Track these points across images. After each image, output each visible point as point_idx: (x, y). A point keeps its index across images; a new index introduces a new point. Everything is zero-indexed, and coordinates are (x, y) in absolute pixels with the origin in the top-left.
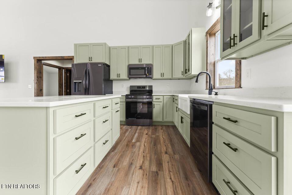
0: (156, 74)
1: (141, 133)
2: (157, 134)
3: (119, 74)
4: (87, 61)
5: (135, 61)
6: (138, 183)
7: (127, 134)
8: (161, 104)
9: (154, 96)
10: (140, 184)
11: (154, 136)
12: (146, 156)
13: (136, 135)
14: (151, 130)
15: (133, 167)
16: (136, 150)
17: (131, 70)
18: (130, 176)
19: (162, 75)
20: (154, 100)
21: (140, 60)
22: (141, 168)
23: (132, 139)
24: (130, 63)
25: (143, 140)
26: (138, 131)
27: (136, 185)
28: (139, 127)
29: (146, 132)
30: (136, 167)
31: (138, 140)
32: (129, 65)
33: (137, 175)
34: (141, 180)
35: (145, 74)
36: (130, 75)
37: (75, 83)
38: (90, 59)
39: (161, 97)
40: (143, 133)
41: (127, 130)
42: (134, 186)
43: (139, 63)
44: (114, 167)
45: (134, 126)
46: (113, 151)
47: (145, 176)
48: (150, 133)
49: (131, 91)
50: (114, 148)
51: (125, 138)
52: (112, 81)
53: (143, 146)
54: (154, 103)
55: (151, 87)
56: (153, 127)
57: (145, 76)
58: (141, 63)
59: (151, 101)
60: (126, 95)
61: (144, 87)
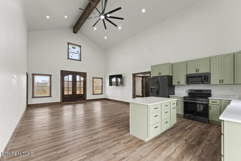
0: (214, 79)
1: (194, 125)
2: (209, 130)
3: (179, 81)
4: (157, 75)
5: (192, 72)
6: (182, 144)
7: (183, 123)
8: (218, 107)
9: (210, 100)
10: (182, 145)
11: (206, 130)
12: (192, 138)
13: (190, 126)
14: (204, 126)
15: (181, 139)
16: (186, 133)
17: (189, 79)
18: (178, 141)
19: (221, 81)
20: (210, 102)
21: (197, 70)
22: (186, 140)
23: (186, 127)
24: (188, 73)
25: (194, 130)
26: (192, 124)
27: (180, 145)
28: (195, 122)
29: (200, 126)
30: (183, 139)
31: (190, 129)
32: (187, 75)
33: (183, 142)
34: (184, 144)
35: (202, 81)
36: (188, 82)
37: (152, 88)
38: (160, 73)
39: (218, 101)
40: (196, 126)
41: (184, 121)
42: (178, 144)
43: (197, 73)
44: (171, 135)
45: (191, 120)
46: (171, 129)
47: (186, 144)
48: (202, 127)
49: (189, 94)
50: (172, 128)
51: (180, 125)
52: (174, 86)
53: (192, 132)
54: (210, 105)
55: (210, 91)
56: (209, 125)
57: (202, 83)
58: (198, 73)
59: (208, 104)
60: (184, 97)
61: (202, 91)
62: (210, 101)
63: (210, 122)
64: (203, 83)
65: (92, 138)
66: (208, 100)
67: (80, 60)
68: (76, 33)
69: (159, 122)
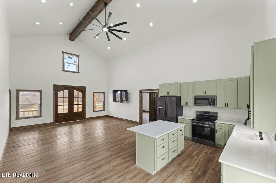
0: (220, 102)
1: (201, 150)
2: (215, 155)
3: (187, 102)
4: (165, 94)
5: (200, 93)
6: (188, 176)
7: (190, 148)
8: (224, 131)
10: (188, 177)
11: (211, 156)
12: (198, 166)
13: (197, 151)
14: (211, 151)
15: (188, 168)
16: (193, 160)
17: (197, 100)
18: (185, 171)
19: (227, 105)
20: (216, 126)
21: (205, 92)
22: (192, 170)
23: (193, 153)
24: (196, 94)
25: (201, 156)
26: (199, 148)
27: (186, 176)
28: (202, 145)
29: (206, 150)
30: (189, 169)
31: (197, 155)
32: (195, 97)
33: (189, 172)
34: (190, 175)
35: (209, 104)
36: (196, 103)
38: (168, 93)
39: (224, 125)
40: (203, 151)
41: (191, 145)
42: (185, 176)
43: (204, 95)
44: (178, 165)
45: (198, 144)
46: (179, 157)
47: (192, 174)
48: (209, 153)
49: (197, 115)
50: (180, 155)
51: (188, 151)
52: (182, 107)
53: (199, 160)
54: (216, 129)
55: (217, 113)
56: (215, 149)
58: (206, 95)
59: (214, 127)
60: (192, 120)
61: (209, 113)
62: (216, 125)
63: (216, 145)
64: (210, 106)
65: (94, 174)
66: (215, 123)
67: (78, 72)
68: (73, 40)
69: (166, 153)
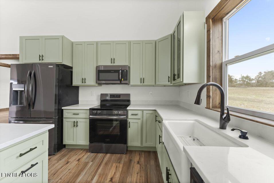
0: (134, 77)
3: (84, 78)
5: (105, 62)
8: (139, 122)
9: (129, 111)
14: (121, 167)
17: (100, 74)
19: (142, 80)
20: (130, 116)
21: (113, 60)
24: (99, 64)
32: (97, 67)
35: (119, 80)
36: (99, 80)
37: (16, 92)
39: (140, 113)
40: (106, 177)
43: (112, 64)
45: (100, 155)
48: (117, 176)
49: (102, 101)
52: (77, 88)
54: (129, 120)
55: (129, 95)
56: (128, 156)
57: (119, 82)
58: (114, 64)
59: (126, 119)
60: (90, 109)
61: (119, 96)
62: (130, 113)
63: (129, 149)
64: (121, 83)
66: (127, 111)
